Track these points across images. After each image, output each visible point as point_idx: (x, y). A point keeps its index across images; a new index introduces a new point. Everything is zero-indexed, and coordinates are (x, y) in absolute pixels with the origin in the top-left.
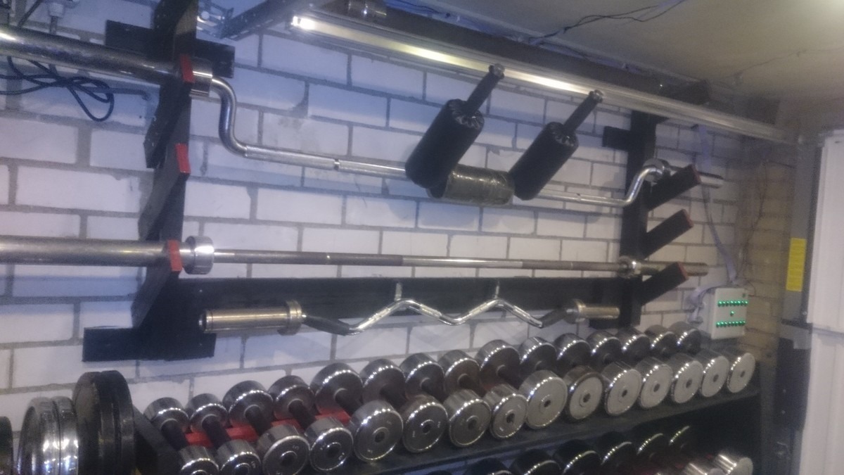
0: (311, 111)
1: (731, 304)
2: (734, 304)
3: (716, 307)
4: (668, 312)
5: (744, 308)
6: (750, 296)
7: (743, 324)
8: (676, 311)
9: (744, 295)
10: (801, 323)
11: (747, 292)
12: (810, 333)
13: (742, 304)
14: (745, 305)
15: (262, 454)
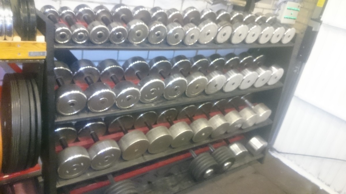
1: (292, 10)
2: (294, 10)
3: (286, 9)
4: (266, 9)
5: (297, 12)
6: (301, 7)
7: (295, 19)
8: (269, 9)
9: (299, 7)
10: (318, 20)
11: (300, 6)
12: (321, 25)
13: (297, 10)
14: (298, 11)
15: (89, 31)
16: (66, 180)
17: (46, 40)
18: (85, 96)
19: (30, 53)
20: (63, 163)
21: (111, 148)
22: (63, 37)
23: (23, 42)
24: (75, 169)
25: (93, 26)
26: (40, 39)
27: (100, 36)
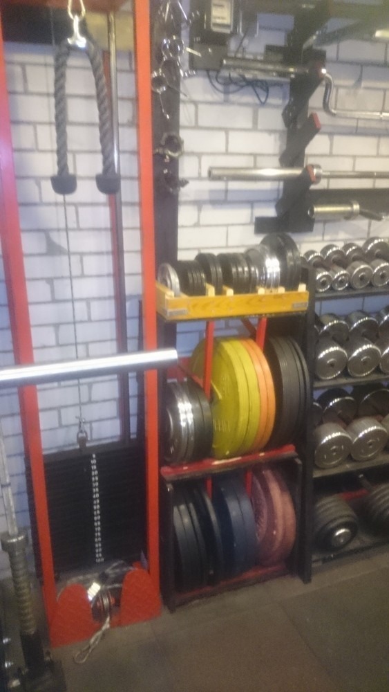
0: (364, 84)
15: (351, 273)
16: (324, 469)
17: (307, 289)
18: (346, 354)
19: (293, 305)
20: (320, 445)
21: (375, 428)
22: (324, 284)
23: (288, 293)
24: (334, 454)
25: (354, 269)
26: (302, 288)
27: (362, 278)
